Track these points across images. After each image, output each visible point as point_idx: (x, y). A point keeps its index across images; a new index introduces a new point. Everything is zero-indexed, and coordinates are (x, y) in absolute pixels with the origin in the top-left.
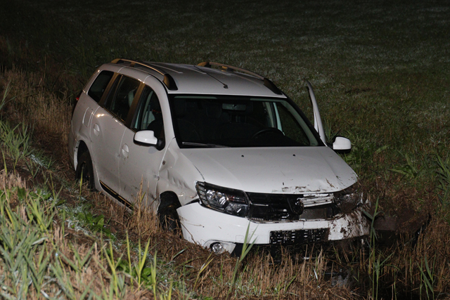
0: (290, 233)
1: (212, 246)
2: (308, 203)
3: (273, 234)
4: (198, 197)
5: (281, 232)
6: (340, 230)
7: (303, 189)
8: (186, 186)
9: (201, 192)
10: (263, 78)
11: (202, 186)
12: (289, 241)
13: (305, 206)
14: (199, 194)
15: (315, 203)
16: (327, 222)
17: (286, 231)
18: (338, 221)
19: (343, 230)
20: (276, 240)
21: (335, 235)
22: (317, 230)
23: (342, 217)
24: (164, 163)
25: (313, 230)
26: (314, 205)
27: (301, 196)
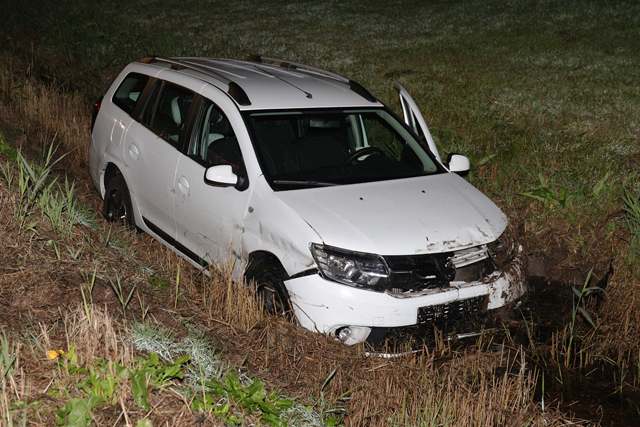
0: (442, 306)
1: (338, 331)
2: (459, 262)
3: (422, 311)
4: (315, 266)
5: (431, 307)
6: (500, 295)
7: (452, 244)
8: (294, 248)
9: (320, 259)
10: (348, 81)
11: (320, 250)
12: (441, 317)
13: (457, 266)
14: (318, 262)
15: (466, 260)
16: (485, 285)
17: (438, 306)
18: (497, 282)
19: (504, 295)
20: (425, 319)
21: (496, 303)
22: (475, 298)
23: (501, 276)
24: (251, 210)
25: (470, 299)
26: (466, 264)
27: (452, 254)
